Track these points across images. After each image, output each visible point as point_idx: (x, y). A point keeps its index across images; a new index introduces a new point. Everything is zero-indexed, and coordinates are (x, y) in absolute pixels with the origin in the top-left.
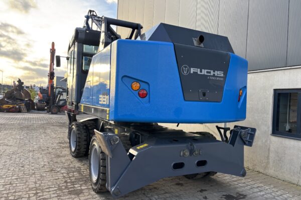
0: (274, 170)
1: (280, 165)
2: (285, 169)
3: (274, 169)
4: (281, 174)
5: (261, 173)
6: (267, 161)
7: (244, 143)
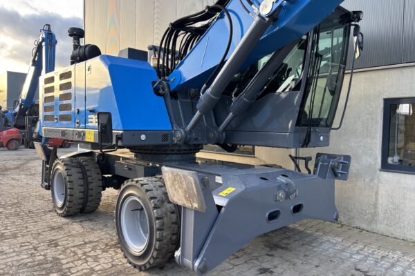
0: (387, 225)
1: (397, 216)
2: (406, 223)
3: (385, 222)
4: (399, 230)
5: (363, 230)
6: (373, 211)
7: (335, 175)
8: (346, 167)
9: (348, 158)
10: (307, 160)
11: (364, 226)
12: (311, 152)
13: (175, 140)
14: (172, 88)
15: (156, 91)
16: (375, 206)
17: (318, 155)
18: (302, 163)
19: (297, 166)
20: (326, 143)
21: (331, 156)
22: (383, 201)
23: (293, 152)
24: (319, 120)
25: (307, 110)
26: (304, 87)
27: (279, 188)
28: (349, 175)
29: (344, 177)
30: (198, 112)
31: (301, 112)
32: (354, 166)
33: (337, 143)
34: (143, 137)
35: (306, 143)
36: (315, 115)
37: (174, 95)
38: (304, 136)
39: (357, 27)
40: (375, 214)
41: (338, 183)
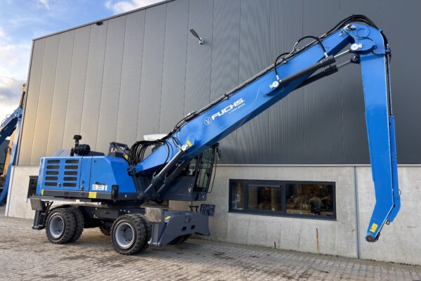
5: (222, 242)
7: (209, 214)
8: (213, 210)
9: (214, 206)
10: (197, 207)
11: (222, 240)
12: (198, 203)
13: (138, 198)
14: (137, 172)
15: (129, 173)
16: (226, 229)
17: (202, 205)
18: (194, 209)
19: (192, 210)
20: (205, 199)
21: (207, 205)
22: (229, 227)
23: (189, 203)
24: (202, 188)
25: (197, 183)
26: (196, 174)
27: (186, 217)
28: (215, 214)
29: (212, 215)
30: (151, 185)
31: (195, 185)
32: (217, 210)
33: (210, 199)
34: (126, 196)
35: (197, 199)
36: (201, 186)
37: (137, 175)
38: (196, 195)
39: (217, 149)
40: (226, 233)
41: (210, 218)
